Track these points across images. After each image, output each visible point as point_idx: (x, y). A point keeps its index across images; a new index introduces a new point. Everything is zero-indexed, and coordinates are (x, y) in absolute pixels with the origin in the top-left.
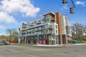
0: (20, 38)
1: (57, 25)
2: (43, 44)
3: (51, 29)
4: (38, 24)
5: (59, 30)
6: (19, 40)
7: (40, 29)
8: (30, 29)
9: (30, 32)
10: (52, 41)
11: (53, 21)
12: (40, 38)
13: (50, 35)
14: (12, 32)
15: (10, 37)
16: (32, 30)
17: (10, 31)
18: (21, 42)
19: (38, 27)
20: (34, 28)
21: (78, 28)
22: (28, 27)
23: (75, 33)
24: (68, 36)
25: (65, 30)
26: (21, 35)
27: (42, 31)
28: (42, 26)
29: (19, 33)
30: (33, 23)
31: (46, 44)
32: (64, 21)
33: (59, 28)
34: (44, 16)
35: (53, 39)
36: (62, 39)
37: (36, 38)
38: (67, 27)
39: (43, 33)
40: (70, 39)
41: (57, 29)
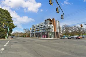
0: (31, 34)
1: (53, 26)
2: (44, 37)
3: (49, 29)
4: (41, 26)
5: (54, 29)
6: (31, 35)
7: (43, 28)
8: (37, 29)
9: (37, 31)
10: (50, 36)
11: (51, 24)
12: (43, 34)
13: (49, 32)
14: (27, 30)
15: (26, 33)
16: (38, 29)
17: (25, 30)
18: (32, 36)
19: (41, 28)
20: (39, 28)
21: (66, 28)
22: (36, 27)
23: (65, 31)
24: (60, 33)
25: (58, 29)
26: (32, 32)
27: (44, 30)
28: (44, 27)
29: (31, 31)
30: (38, 25)
31: (47, 38)
32: (58, 24)
33: (54, 28)
34: (45, 20)
35: (50, 35)
36: (56, 34)
37: (41, 34)
38: (59, 27)
39: (44, 31)
40: (61, 34)
41: (53, 29)
